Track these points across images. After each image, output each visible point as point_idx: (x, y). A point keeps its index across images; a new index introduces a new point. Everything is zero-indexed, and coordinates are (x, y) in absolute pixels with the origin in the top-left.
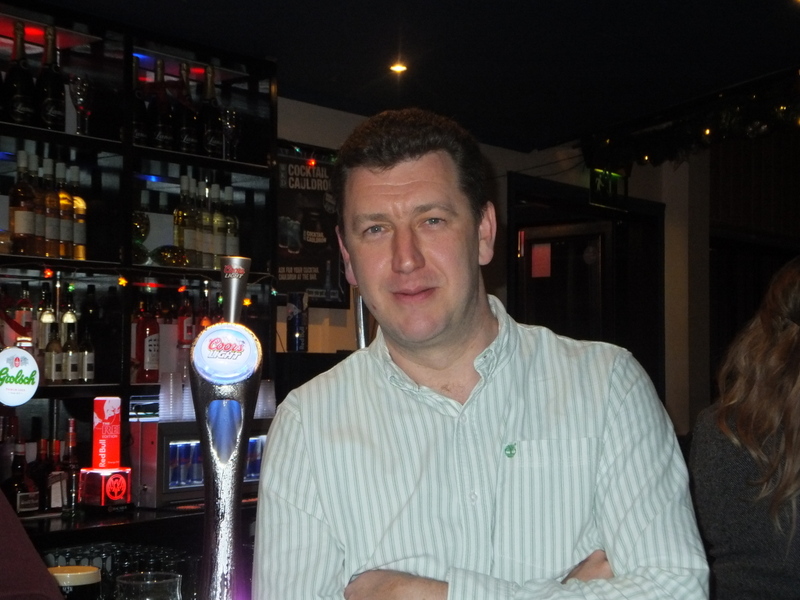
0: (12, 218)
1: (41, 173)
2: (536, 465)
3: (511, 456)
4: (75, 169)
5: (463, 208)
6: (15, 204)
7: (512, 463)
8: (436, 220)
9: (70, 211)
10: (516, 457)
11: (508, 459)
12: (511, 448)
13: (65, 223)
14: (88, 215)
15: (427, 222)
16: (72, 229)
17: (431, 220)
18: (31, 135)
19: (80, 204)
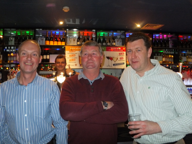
0: (163, 59)
1: (167, 53)
2: (156, 91)
3: (149, 89)
4: (172, 52)
5: (144, 48)
6: (163, 57)
7: (149, 90)
8: (139, 50)
9: (171, 57)
10: (150, 89)
11: (148, 89)
12: (149, 87)
13: (170, 59)
14: (174, 58)
15: (138, 51)
16: (171, 60)
17: (138, 50)
18: (167, 48)
19: (173, 56)
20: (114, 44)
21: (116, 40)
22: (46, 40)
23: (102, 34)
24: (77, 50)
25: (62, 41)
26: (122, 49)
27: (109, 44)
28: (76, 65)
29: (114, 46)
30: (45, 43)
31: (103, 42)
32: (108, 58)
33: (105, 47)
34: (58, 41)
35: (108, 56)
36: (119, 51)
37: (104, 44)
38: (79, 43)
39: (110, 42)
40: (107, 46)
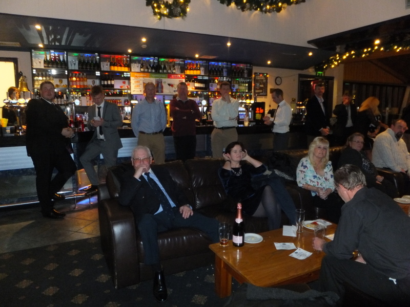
20: (174, 71)
21: (176, 67)
22: (111, 65)
23: (162, 60)
24: (141, 77)
25: (125, 66)
26: (181, 76)
27: (169, 71)
28: (141, 91)
29: (174, 74)
30: (110, 68)
31: (164, 69)
32: (169, 85)
33: (167, 75)
34: (121, 66)
35: (169, 83)
36: (178, 78)
37: (165, 71)
38: (142, 70)
39: (170, 70)
40: (168, 73)
